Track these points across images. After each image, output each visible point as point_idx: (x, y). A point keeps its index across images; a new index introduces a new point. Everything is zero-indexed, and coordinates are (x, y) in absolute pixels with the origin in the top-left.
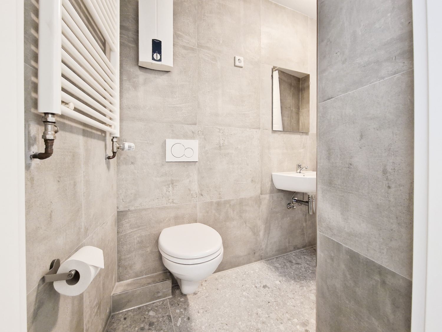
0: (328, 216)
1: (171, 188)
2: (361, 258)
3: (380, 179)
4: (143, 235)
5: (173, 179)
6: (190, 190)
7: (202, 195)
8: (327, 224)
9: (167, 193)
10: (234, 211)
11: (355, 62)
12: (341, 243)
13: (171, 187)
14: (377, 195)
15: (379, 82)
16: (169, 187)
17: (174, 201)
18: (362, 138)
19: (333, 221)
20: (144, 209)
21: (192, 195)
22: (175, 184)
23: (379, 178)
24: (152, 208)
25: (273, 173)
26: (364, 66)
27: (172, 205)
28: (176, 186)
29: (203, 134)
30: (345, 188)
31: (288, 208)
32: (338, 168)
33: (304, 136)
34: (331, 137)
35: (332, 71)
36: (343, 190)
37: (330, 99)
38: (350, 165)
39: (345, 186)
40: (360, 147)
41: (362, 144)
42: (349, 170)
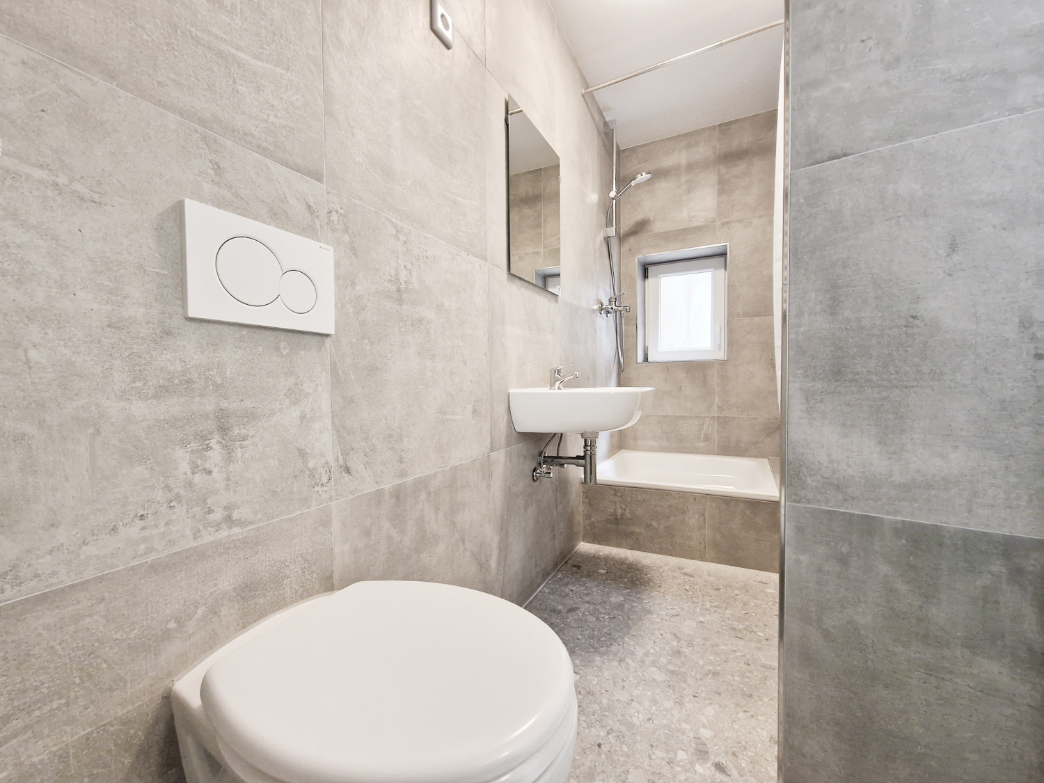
0: (829, 455)
1: (216, 455)
2: (947, 535)
3: (1010, 341)
4: (36, 759)
5: (224, 405)
6: (302, 454)
7: (348, 471)
8: (823, 477)
9: (198, 478)
10: (437, 510)
11: (929, 68)
12: (879, 513)
13: (217, 447)
14: (1001, 380)
15: (1010, 119)
16: (208, 448)
17: (235, 516)
18: (954, 250)
19: (849, 466)
20: (41, 599)
21: (312, 476)
22: (236, 431)
23: (1008, 339)
24: (101, 579)
25: (511, 391)
26: (961, 80)
27: (224, 533)
28: (244, 438)
29: (346, 231)
30: (893, 377)
31: (534, 480)
32: (866, 332)
33: (553, 304)
34: (840, 256)
35: (847, 85)
36: (885, 383)
37: (837, 157)
38: (911, 320)
39: (892, 374)
40: (947, 272)
41: (955, 265)
42: (910, 331)
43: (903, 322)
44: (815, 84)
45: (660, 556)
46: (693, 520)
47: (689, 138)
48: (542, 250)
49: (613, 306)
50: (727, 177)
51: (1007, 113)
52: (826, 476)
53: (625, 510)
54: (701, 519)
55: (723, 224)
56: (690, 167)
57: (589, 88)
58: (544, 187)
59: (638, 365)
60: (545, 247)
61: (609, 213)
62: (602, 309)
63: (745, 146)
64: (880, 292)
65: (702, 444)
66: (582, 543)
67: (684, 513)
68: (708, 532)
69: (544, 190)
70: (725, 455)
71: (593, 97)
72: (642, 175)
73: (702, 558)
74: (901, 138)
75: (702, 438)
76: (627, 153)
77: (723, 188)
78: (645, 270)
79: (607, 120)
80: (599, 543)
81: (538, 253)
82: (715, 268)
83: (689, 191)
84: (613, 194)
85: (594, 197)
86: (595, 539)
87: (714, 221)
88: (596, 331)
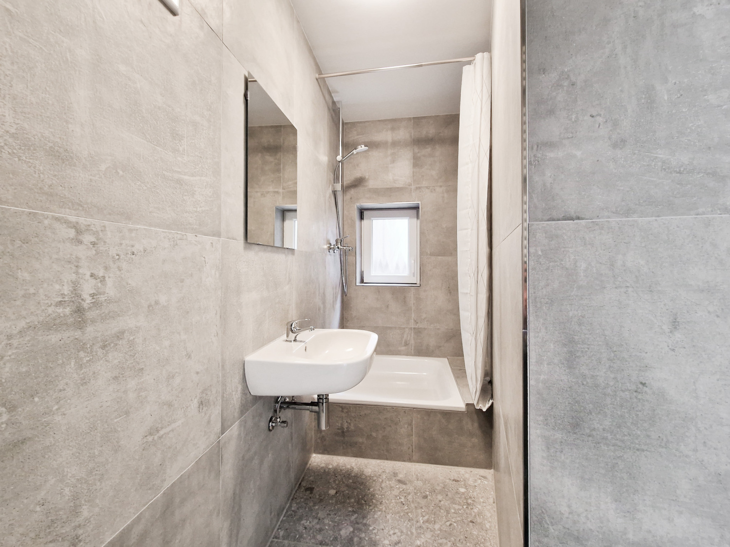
0: (569, 506)
8: (564, 528)
11: (652, 155)
14: (717, 455)
18: (676, 327)
19: (588, 519)
26: (680, 173)
30: (626, 438)
31: (270, 430)
32: (601, 391)
33: (290, 257)
34: (576, 313)
35: (579, 154)
36: (619, 444)
37: (572, 219)
38: (641, 386)
39: (625, 435)
40: (670, 347)
41: (677, 342)
42: (640, 396)
43: (634, 387)
44: (550, 145)
45: (378, 461)
46: (403, 430)
47: (393, 123)
48: (281, 190)
49: (339, 246)
50: (419, 155)
51: (719, 212)
52: (567, 526)
53: (350, 424)
54: (410, 428)
55: (417, 188)
56: (395, 144)
57: (322, 74)
58: (283, 140)
59: (357, 288)
60: (283, 189)
61: (336, 171)
62: (331, 248)
63: (430, 136)
64: (613, 355)
65: (403, 348)
66: (314, 455)
67: (396, 424)
68: (414, 438)
69: (283, 143)
70: (419, 356)
71: (325, 82)
72: (361, 147)
73: (410, 460)
74: (628, 213)
75: (403, 344)
76: (349, 126)
77: (417, 162)
78: (362, 213)
79: (335, 100)
80: (329, 453)
81: (277, 192)
82: (411, 217)
83: (393, 161)
84: (339, 158)
85: (324, 159)
86: (326, 450)
87: (410, 185)
88: (325, 268)
